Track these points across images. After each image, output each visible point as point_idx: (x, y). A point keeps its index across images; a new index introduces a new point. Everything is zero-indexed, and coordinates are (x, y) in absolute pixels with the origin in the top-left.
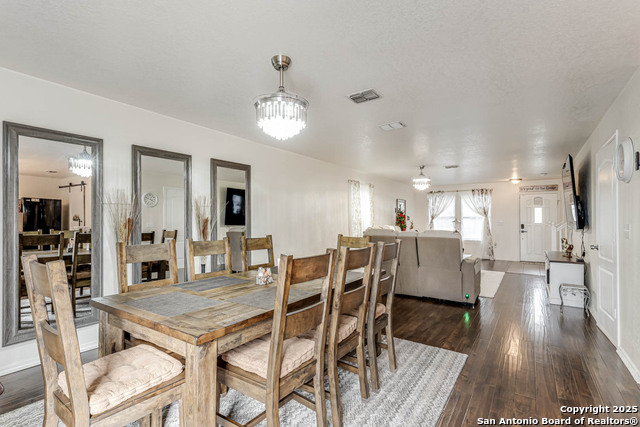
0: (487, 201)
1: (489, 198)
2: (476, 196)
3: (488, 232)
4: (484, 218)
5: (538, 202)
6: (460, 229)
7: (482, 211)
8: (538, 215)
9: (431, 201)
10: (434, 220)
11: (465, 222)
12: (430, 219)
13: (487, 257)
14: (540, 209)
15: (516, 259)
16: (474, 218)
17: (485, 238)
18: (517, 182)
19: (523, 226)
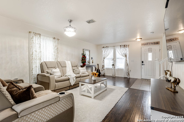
0: (127, 51)
1: (127, 49)
2: (122, 48)
3: (127, 65)
4: (125, 58)
5: (150, 50)
6: (115, 63)
7: (124, 55)
8: (150, 57)
9: (103, 51)
10: (105, 60)
11: (117, 60)
12: (103, 59)
13: (126, 76)
14: (151, 54)
15: (139, 78)
16: (121, 58)
17: (125, 68)
18: (139, 40)
19: (143, 62)
